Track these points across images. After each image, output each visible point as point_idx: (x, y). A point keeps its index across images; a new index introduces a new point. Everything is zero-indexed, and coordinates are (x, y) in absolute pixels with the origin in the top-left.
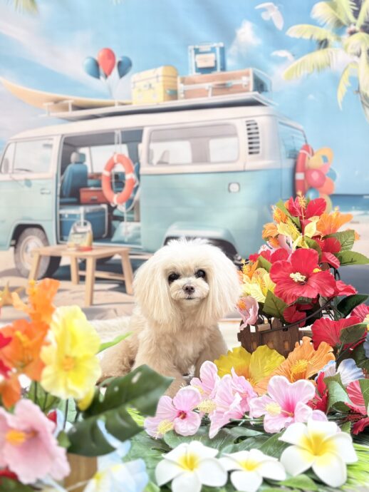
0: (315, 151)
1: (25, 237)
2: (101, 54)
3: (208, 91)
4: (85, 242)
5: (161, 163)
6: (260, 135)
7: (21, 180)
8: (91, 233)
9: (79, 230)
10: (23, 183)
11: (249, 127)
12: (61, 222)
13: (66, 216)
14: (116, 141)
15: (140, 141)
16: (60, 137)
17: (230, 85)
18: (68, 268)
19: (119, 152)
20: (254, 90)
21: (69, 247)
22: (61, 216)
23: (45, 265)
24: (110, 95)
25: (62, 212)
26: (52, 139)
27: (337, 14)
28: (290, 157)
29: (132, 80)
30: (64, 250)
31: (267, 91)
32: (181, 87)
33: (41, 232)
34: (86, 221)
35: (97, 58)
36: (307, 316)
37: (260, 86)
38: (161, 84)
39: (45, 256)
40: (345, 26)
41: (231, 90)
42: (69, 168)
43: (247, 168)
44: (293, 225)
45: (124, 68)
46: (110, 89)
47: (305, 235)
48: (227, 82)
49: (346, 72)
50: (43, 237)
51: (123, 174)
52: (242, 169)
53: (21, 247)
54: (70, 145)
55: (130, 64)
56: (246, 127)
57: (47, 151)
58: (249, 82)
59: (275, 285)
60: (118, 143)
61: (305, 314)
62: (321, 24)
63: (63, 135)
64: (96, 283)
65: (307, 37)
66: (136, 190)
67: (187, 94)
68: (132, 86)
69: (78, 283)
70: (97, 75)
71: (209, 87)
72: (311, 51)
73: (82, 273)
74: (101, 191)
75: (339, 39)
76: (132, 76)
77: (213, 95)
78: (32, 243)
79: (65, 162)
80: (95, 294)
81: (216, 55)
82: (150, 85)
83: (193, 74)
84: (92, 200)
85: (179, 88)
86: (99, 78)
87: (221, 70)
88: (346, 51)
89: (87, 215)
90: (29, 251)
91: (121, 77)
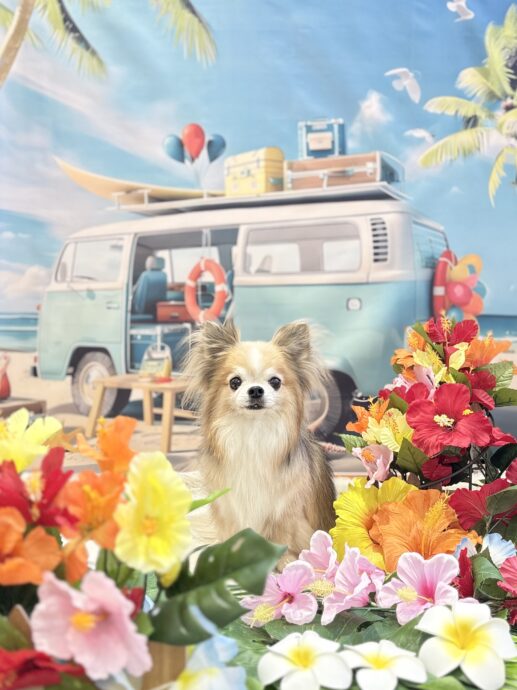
0: (459, 259)
1: (85, 364)
2: (186, 131)
3: (322, 180)
4: (162, 370)
5: (260, 271)
6: (389, 238)
7: (81, 291)
8: (170, 359)
9: (155, 355)
10: (84, 294)
11: (374, 227)
12: (132, 346)
13: (139, 337)
14: (204, 242)
15: (234, 243)
16: (132, 236)
17: (351, 173)
18: (139, 404)
19: (207, 257)
20: (382, 180)
21: (141, 377)
22: (132, 337)
23: (110, 400)
24: (197, 183)
25: (134, 332)
26: (121, 239)
27: (489, 84)
28: (427, 267)
29: (226, 165)
30: (135, 380)
31: (398, 181)
32: (288, 175)
33: (107, 358)
34: (163, 344)
35: (181, 136)
36: (454, 471)
37: (389, 174)
38: (263, 170)
39: (111, 389)
40: (500, 100)
41: (351, 179)
42: (144, 275)
43: (370, 280)
44: (434, 353)
45: (216, 149)
46: (197, 176)
47: (451, 366)
48: (348, 169)
49: (500, 159)
50: (109, 364)
51: (212, 285)
52: (364, 281)
53: (81, 375)
54: (146, 246)
55: (223, 145)
56: (371, 227)
57: (115, 254)
58: (375, 170)
59: (413, 430)
60: (207, 245)
61: (451, 468)
62: (470, 96)
63: (136, 234)
64: (175, 424)
65: (451, 112)
66: (227, 305)
67: (296, 183)
68: (226, 172)
69: (152, 424)
70: (181, 158)
71: (324, 175)
72: (456, 130)
73: (157, 411)
74: (184, 306)
75: (491, 116)
76: (227, 160)
77: (329, 185)
78: (95, 370)
79: (138, 268)
80: (174, 438)
82: (249, 172)
83: (304, 158)
84: (172, 317)
85: (285, 176)
86: (183, 162)
87: (340, 153)
88: (501, 132)
89: (165, 336)
90: (90, 381)
91: (211, 161)
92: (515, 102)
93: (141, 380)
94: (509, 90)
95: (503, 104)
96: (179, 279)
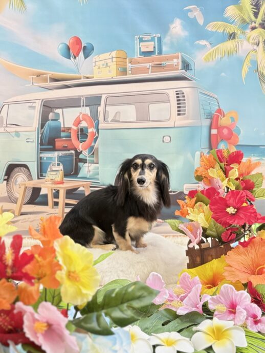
0: (225, 114)
2: (71, 41)
3: (149, 69)
4: (59, 177)
5: (114, 121)
6: (186, 102)
7: (12, 132)
8: (63, 171)
9: (54, 169)
11: (178, 95)
13: (45, 158)
17: (165, 65)
18: (46, 196)
19: (84, 113)
22: (41, 158)
23: (29, 194)
24: (78, 71)
25: (42, 155)
26: (35, 103)
27: (242, 15)
28: (207, 118)
29: (94, 60)
30: (43, 183)
31: (191, 70)
33: (27, 170)
34: (59, 162)
35: (68, 44)
37: (186, 66)
38: (115, 63)
40: (248, 24)
41: (165, 69)
43: (176, 125)
45: (88, 51)
48: (163, 63)
49: (248, 57)
50: (28, 173)
51: (87, 128)
52: (173, 126)
53: (12, 180)
54: (48, 107)
55: (93, 49)
57: (31, 111)
58: (178, 63)
60: (83, 106)
62: (231, 21)
63: (43, 100)
64: (66, 207)
65: (221, 31)
66: (96, 140)
67: (134, 71)
69: (53, 208)
71: (150, 66)
72: (223, 41)
73: (56, 200)
74: (71, 140)
75: (244, 33)
76: (94, 57)
77: (151, 72)
78: (20, 177)
79: (44, 120)
81: (155, 43)
82: (107, 64)
84: (64, 147)
85: (128, 67)
86: (70, 59)
87: (158, 54)
88: (249, 42)
89: (60, 157)
90: (17, 183)
91: (85, 58)
92: (257, 25)
93: (46, 183)
94: (253, 18)
95: (250, 26)
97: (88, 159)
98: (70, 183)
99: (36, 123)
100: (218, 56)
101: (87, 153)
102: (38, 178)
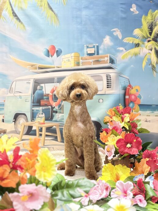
0: (133, 87)
2: (50, 47)
3: (91, 63)
4: (42, 121)
7: (18, 96)
8: (44, 117)
9: (40, 116)
11: (107, 77)
13: (35, 110)
14: (55, 82)
17: (100, 61)
18: (35, 131)
19: (56, 86)
23: (26, 129)
24: (53, 63)
25: (33, 109)
26: (30, 80)
27: (143, 34)
29: (62, 58)
30: (34, 123)
31: (115, 63)
33: (25, 117)
34: (42, 113)
35: (48, 49)
37: (112, 61)
39: (27, 126)
40: (146, 38)
43: (106, 93)
53: (17, 122)
54: (37, 83)
55: (61, 52)
57: (28, 85)
58: (108, 59)
62: (137, 37)
63: (34, 79)
64: (46, 137)
65: (131, 42)
66: (62, 101)
67: (83, 64)
69: (39, 137)
73: (40, 133)
74: (49, 101)
75: (143, 44)
78: (21, 120)
79: (35, 90)
81: (95, 49)
82: (69, 60)
83: (86, 56)
84: (45, 104)
85: (80, 61)
86: (49, 57)
87: (97, 54)
88: (146, 48)
89: (43, 110)
90: (20, 123)
91: (58, 56)
92: (151, 39)
93: (36, 123)
94: (149, 36)
95: (147, 40)
96: (47, 93)
97: (58, 111)
98: (49, 124)
99: (30, 91)
100: (129, 56)
101: (57, 108)
102: (31, 121)
